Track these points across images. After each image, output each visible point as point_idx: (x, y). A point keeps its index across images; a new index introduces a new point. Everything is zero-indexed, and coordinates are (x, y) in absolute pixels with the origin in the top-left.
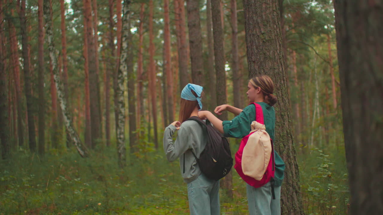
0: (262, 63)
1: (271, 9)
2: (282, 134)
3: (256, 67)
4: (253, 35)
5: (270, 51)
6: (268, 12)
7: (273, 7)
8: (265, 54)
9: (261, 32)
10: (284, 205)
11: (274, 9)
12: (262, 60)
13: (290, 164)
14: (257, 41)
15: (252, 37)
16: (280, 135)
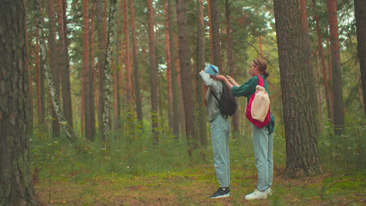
0: (291, 50)
1: (296, 12)
2: (305, 101)
3: (287, 54)
4: (284, 30)
5: (296, 42)
6: (294, 14)
7: (297, 10)
8: (292, 44)
9: (289, 28)
10: (308, 151)
11: (298, 12)
12: (290, 48)
13: (311, 122)
14: (286, 35)
15: (282, 31)
16: (304, 102)
